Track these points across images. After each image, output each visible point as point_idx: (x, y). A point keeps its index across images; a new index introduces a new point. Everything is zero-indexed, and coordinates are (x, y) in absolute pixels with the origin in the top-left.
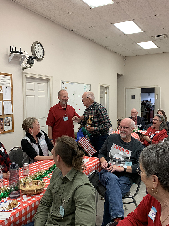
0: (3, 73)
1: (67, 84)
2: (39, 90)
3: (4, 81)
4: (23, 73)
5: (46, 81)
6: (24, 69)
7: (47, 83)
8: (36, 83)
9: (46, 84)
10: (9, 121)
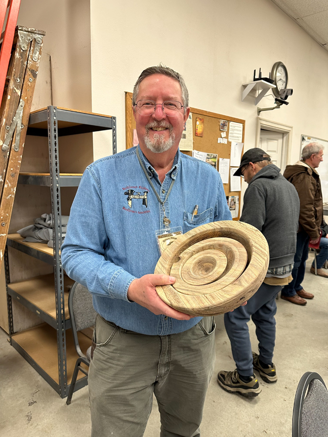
0: (234, 119)
1: (309, 140)
3: (235, 132)
4: (258, 119)
6: (259, 111)
10: (235, 203)
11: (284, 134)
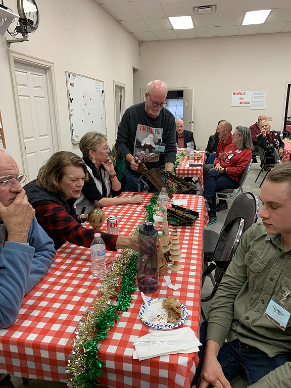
1: (74, 77)
2: (35, 87)
4: (8, 52)
5: (44, 71)
6: (9, 43)
7: (46, 74)
8: (29, 73)
9: (44, 76)
11: (46, 69)
